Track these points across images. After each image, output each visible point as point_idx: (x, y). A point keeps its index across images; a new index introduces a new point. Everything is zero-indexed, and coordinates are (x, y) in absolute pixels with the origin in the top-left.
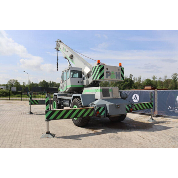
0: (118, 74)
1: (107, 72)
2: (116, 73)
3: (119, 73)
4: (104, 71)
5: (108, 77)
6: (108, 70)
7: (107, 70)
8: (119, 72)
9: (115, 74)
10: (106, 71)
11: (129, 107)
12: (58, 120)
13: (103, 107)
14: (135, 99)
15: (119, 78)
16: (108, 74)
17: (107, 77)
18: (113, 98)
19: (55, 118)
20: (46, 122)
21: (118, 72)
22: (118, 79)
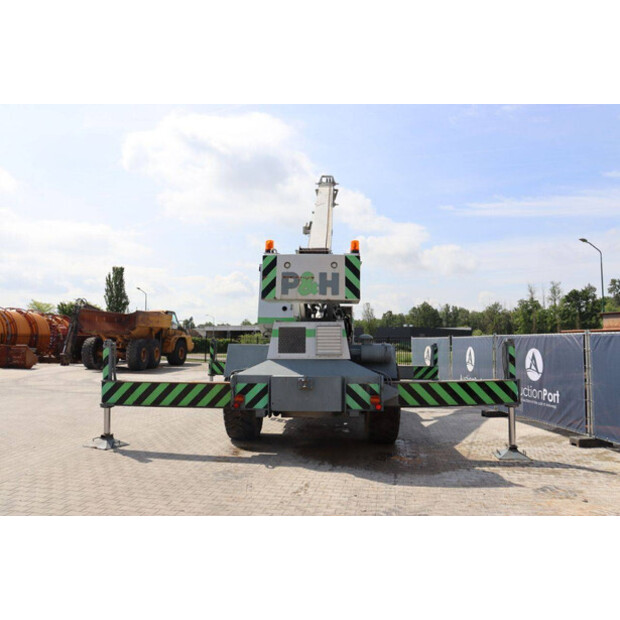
0: (329, 278)
1: (285, 276)
2: (323, 275)
3: (336, 276)
4: (278, 272)
5: (290, 290)
6: (290, 270)
7: (285, 270)
8: (336, 271)
9: (317, 280)
10: (283, 274)
11: (372, 393)
12: (126, 407)
13: (264, 385)
14: (533, 367)
15: (335, 292)
16: (291, 280)
17: (285, 291)
18: (318, 358)
19: (120, 402)
20: (103, 409)
21: (329, 272)
22: (329, 296)
